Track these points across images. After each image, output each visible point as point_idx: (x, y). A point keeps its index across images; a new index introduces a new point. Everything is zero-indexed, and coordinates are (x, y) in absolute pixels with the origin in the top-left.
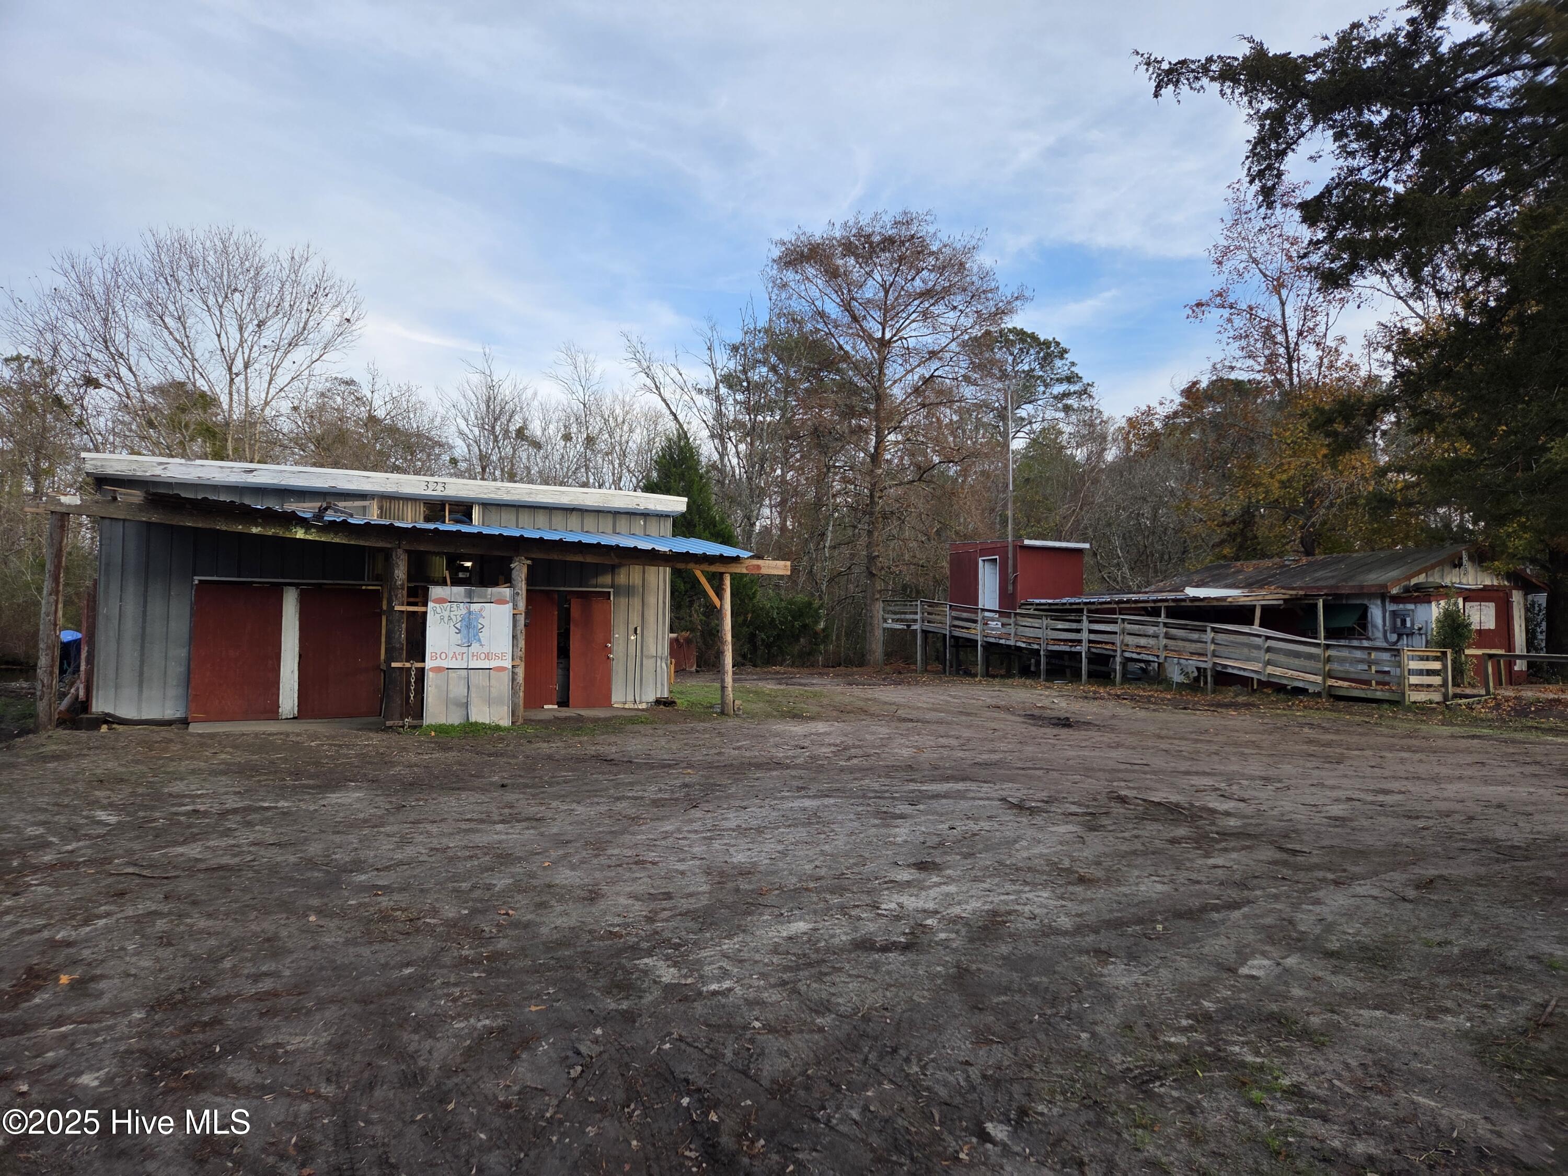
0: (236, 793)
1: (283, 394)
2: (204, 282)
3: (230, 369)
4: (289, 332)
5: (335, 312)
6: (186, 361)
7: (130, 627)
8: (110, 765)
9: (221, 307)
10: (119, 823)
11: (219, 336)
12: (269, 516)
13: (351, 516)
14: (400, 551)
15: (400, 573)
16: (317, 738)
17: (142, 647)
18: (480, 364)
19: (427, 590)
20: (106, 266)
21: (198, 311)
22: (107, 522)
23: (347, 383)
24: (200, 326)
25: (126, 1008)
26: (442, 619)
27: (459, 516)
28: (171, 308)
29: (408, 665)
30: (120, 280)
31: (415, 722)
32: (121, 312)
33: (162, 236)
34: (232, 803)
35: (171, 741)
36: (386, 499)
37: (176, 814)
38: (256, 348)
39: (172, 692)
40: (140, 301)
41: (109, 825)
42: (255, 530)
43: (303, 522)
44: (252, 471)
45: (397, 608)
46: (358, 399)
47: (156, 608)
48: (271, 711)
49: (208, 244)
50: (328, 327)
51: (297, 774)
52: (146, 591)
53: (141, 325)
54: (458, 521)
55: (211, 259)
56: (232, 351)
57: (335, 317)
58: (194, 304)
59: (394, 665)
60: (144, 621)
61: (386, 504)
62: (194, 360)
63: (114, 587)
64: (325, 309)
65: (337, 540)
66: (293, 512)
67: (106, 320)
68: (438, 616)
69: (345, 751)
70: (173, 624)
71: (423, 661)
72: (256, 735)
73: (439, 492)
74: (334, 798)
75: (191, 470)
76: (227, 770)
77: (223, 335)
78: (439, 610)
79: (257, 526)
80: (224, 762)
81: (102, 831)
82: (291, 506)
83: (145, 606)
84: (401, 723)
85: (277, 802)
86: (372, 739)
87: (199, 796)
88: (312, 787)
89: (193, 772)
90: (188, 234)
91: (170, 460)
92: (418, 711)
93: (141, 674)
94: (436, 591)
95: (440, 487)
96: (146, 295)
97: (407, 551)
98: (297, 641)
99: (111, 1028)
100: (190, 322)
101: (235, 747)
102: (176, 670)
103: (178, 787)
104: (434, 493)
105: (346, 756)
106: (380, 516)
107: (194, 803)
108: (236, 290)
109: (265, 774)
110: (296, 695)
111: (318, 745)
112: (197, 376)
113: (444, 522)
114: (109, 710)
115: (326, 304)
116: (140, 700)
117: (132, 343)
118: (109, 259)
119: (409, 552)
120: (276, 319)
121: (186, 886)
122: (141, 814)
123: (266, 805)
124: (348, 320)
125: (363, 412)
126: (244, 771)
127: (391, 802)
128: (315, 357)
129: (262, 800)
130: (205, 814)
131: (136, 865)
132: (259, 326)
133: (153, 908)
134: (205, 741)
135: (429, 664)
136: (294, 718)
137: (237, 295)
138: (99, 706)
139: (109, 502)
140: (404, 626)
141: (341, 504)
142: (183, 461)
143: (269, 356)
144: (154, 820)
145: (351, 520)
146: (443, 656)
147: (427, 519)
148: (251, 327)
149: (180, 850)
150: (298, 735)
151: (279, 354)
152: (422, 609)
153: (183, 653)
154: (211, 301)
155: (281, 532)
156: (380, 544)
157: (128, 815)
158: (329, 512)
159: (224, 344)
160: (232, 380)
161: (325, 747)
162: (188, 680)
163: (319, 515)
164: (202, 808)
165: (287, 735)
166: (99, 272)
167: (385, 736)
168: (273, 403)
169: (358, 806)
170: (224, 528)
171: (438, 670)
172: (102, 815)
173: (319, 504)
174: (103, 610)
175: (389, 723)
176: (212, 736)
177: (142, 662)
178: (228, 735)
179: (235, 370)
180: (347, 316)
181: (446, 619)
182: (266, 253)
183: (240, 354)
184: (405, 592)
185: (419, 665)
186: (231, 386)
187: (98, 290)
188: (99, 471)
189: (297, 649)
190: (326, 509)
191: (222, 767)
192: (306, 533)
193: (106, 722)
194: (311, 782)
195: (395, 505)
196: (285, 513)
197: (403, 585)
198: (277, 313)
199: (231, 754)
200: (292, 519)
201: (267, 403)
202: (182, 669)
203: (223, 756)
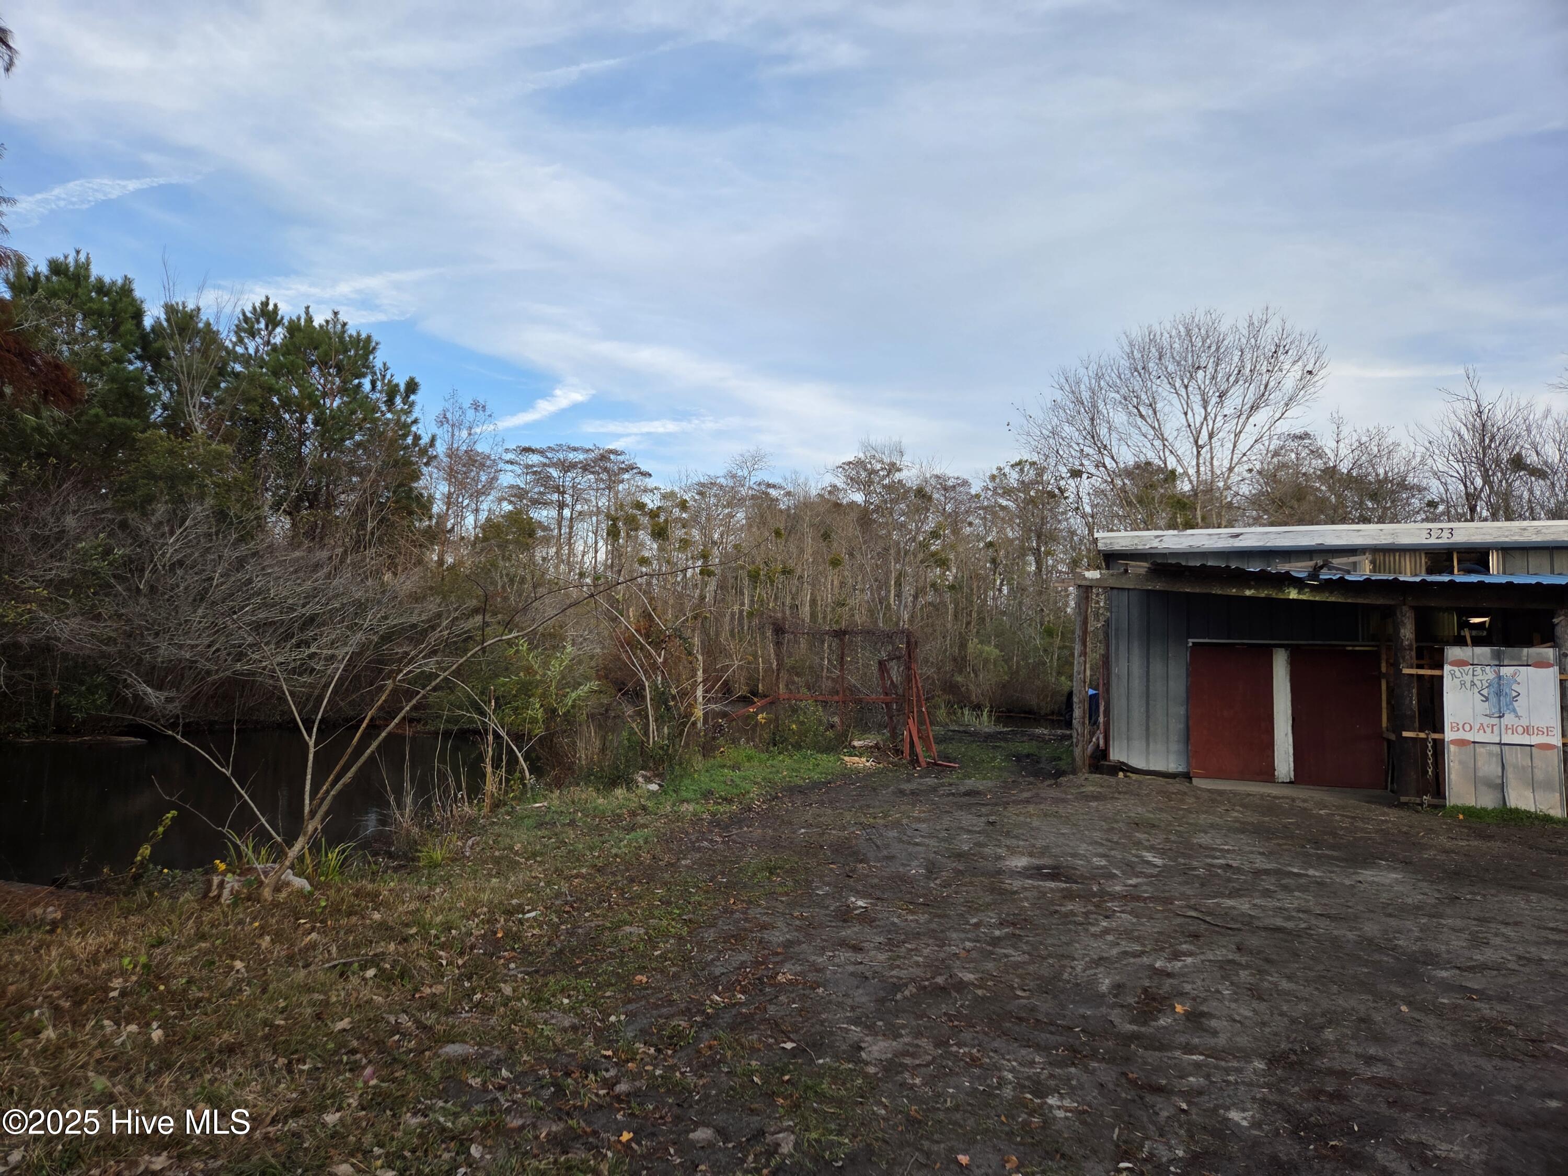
0: (1260, 853)
1: (1245, 459)
2: (1171, 368)
3: (1196, 442)
4: (1251, 397)
5: (1296, 367)
6: (1157, 443)
7: (1137, 685)
8: (1140, 810)
9: (1186, 387)
10: (1165, 866)
11: (1186, 414)
12: (1263, 578)
13: (1348, 572)
14: (1405, 608)
15: (1407, 633)
16: (1325, 807)
17: (1148, 704)
18: (1464, 390)
19: (1442, 651)
20: (1091, 374)
21: (1165, 394)
22: (1115, 592)
23: (1301, 438)
24: (1167, 409)
25: (1246, 1056)
26: (1463, 684)
27: (1468, 565)
28: (1144, 397)
29: (1422, 735)
30: (1102, 383)
31: (1436, 801)
32: (1105, 412)
33: (1133, 336)
34: (1261, 863)
35: (1185, 793)
36: (1380, 552)
37: (1213, 866)
38: (1219, 418)
39: (1174, 747)
40: (1117, 397)
41: (1156, 866)
42: (1248, 593)
43: (1298, 583)
44: (1237, 536)
45: (1406, 671)
46: (1312, 452)
47: (1157, 668)
48: (1267, 774)
49: (1174, 333)
50: (1289, 384)
51: (1317, 844)
52: (1148, 650)
53: (1119, 418)
54: (1469, 571)
55: (1176, 346)
56: (1198, 425)
57: (1296, 372)
58: (1163, 390)
59: (1405, 734)
60: (1148, 681)
61: (1380, 557)
62: (1163, 439)
63: (1123, 648)
64: (1286, 367)
65: (1332, 599)
66: (1287, 573)
67: (1092, 419)
68: (1457, 681)
69: (1359, 824)
70: (1171, 683)
71: (1442, 731)
72: (1262, 796)
73: (1445, 540)
74: (1367, 875)
75: (1183, 540)
76: (1243, 828)
77: (1190, 413)
78: (1458, 674)
79: (1250, 589)
80: (1236, 820)
81: (1155, 871)
82: (1283, 567)
83: (1148, 667)
84: (1418, 800)
85: (1306, 869)
86: (1388, 815)
87: (1228, 851)
88: (1337, 859)
89: (1212, 826)
90: (1156, 328)
91: (1165, 533)
92: (1438, 787)
93: (1148, 729)
94: (1453, 653)
95: (1446, 534)
96: (1123, 391)
97: (1413, 608)
98: (1289, 704)
99: (1239, 1070)
100: (1159, 406)
101: (1244, 806)
102: (1177, 726)
103: (1203, 839)
104: (1440, 541)
105: (1363, 830)
106: (1374, 570)
107: (1225, 858)
108: (1199, 368)
109: (1282, 838)
110: (1291, 759)
111: (1328, 815)
112: (1167, 453)
113: (1452, 573)
114: (1123, 759)
115: (1286, 361)
116: (1148, 753)
117: (1114, 435)
118: (1093, 367)
119: (1415, 609)
120: (1237, 386)
121: (1254, 941)
122: (1182, 861)
123: (1296, 870)
124: (1310, 372)
125: (1318, 463)
126: (1259, 831)
127: (1439, 891)
128: (1278, 415)
129: (1289, 865)
130: (1239, 870)
131: (1196, 910)
132: (1220, 396)
133: (1230, 957)
134: (1216, 797)
135: (1449, 735)
136: (1291, 782)
137: (1200, 373)
138: (1117, 754)
139: (1121, 574)
140: (1414, 691)
141: (1336, 562)
142: (1175, 532)
143: (1231, 425)
144: (1195, 869)
145: (1348, 577)
146: (1467, 727)
147: (1430, 571)
148: (1214, 400)
149: (1230, 903)
150: (1304, 801)
151: (1241, 421)
152: (1436, 672)
153: (1182, 710)
154: (1178, 383)
155: (1274, 594)
156: (1381, 601)
157: (1170, 859)
158: (1324, 570)
159: (1191, 420)
160: (1198, 452)
161: (1338, 818)
162: (1188, 736)
163: (1314, 575)
164: (1235, 864)
165: (1293, 800)
166: (1086, 379)
167: (1402, 813)
168: (1236, 469)
169: (1401, 889)
170: (1220, 592)
171: (1462, 743)
172: (1149, 856)
173: (1312, 563)
174: (1115, 670)
175: (1403, 799)
176: (1221, 793)
177: (1148, 717)
178: (1235, 794)
179: (1200, 442)
180: (1309, 368)
181: (1468, 685)
182: (1224, 328)
183: (1205, 426)
184: (1414, 653)
185: (1436, 736)
186: (1198, 459)
187: (1086, 395)
188: (1109, 548)
189: (1290, 712)
190: (1322, 567)
191: (1237, 825)
192: (1299, 593)
193: (1122, 770)
194: (1335, 854)
195: (1390, 559)
196: (1278, 574)
197: (1410, 645)
198: (1236, 381)
199: (1242, 813)
200: (1287, 580)
201: (1231, 469)
202: (1182, 726)
203: (1236, 814)
